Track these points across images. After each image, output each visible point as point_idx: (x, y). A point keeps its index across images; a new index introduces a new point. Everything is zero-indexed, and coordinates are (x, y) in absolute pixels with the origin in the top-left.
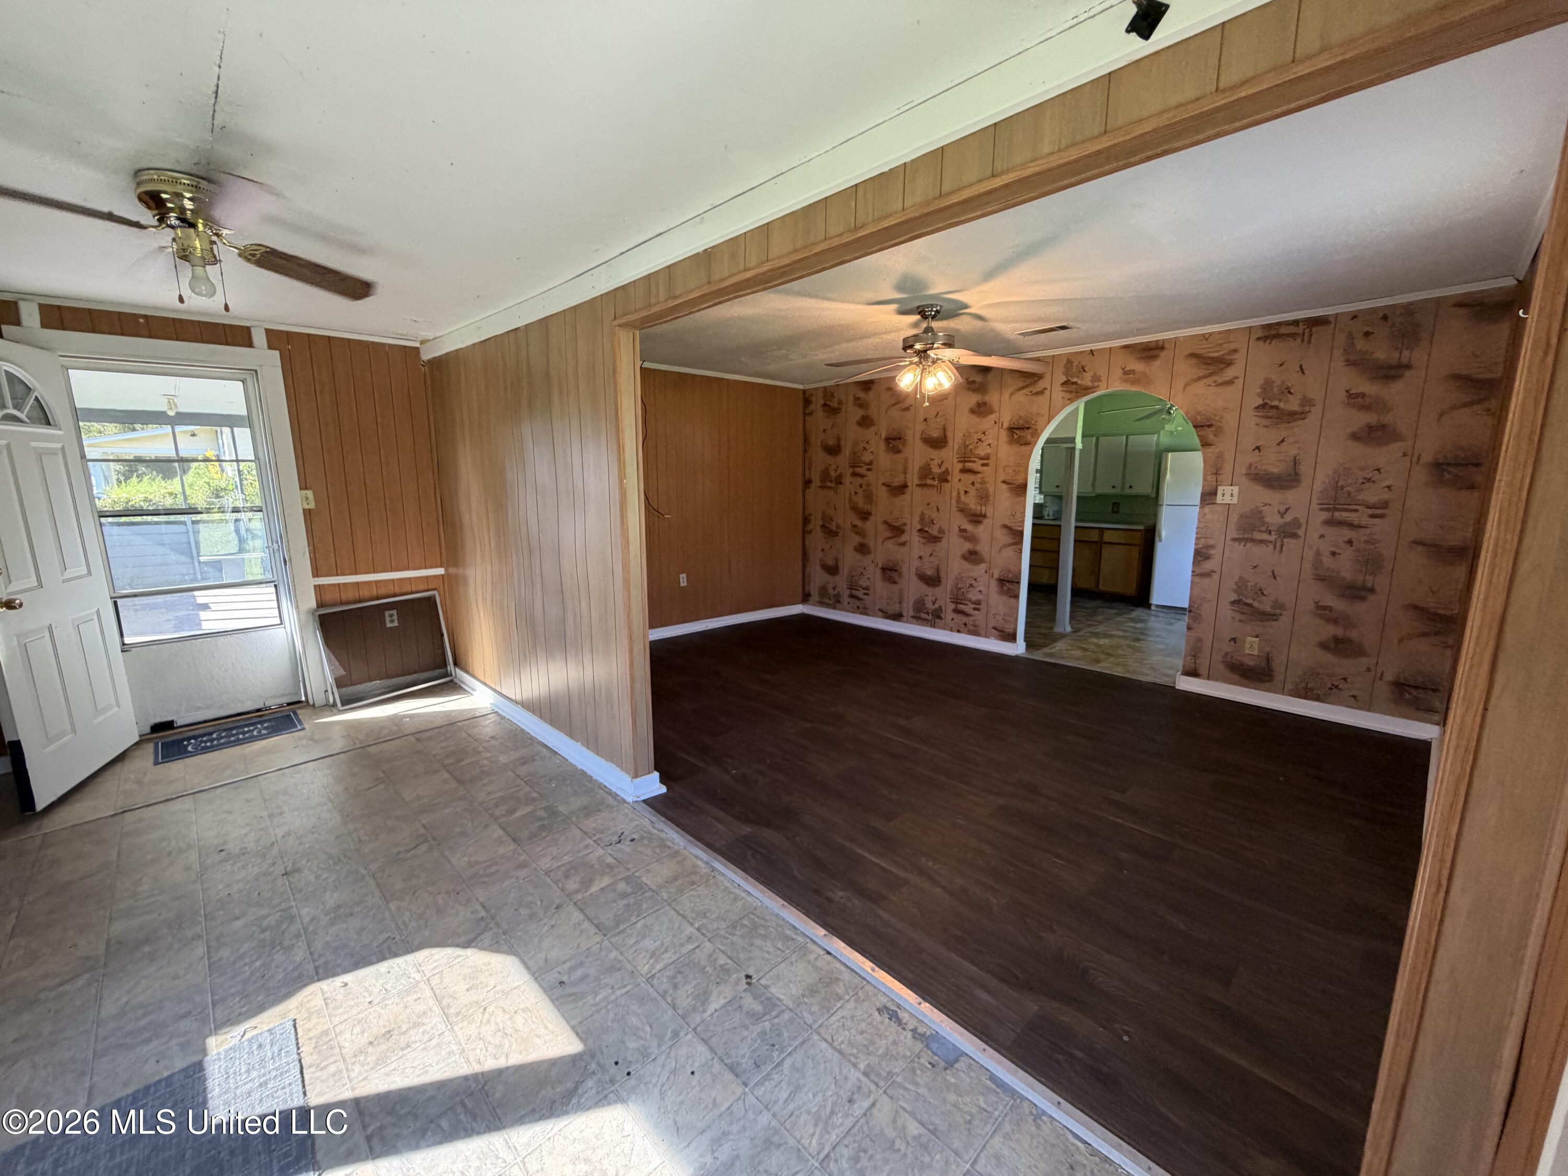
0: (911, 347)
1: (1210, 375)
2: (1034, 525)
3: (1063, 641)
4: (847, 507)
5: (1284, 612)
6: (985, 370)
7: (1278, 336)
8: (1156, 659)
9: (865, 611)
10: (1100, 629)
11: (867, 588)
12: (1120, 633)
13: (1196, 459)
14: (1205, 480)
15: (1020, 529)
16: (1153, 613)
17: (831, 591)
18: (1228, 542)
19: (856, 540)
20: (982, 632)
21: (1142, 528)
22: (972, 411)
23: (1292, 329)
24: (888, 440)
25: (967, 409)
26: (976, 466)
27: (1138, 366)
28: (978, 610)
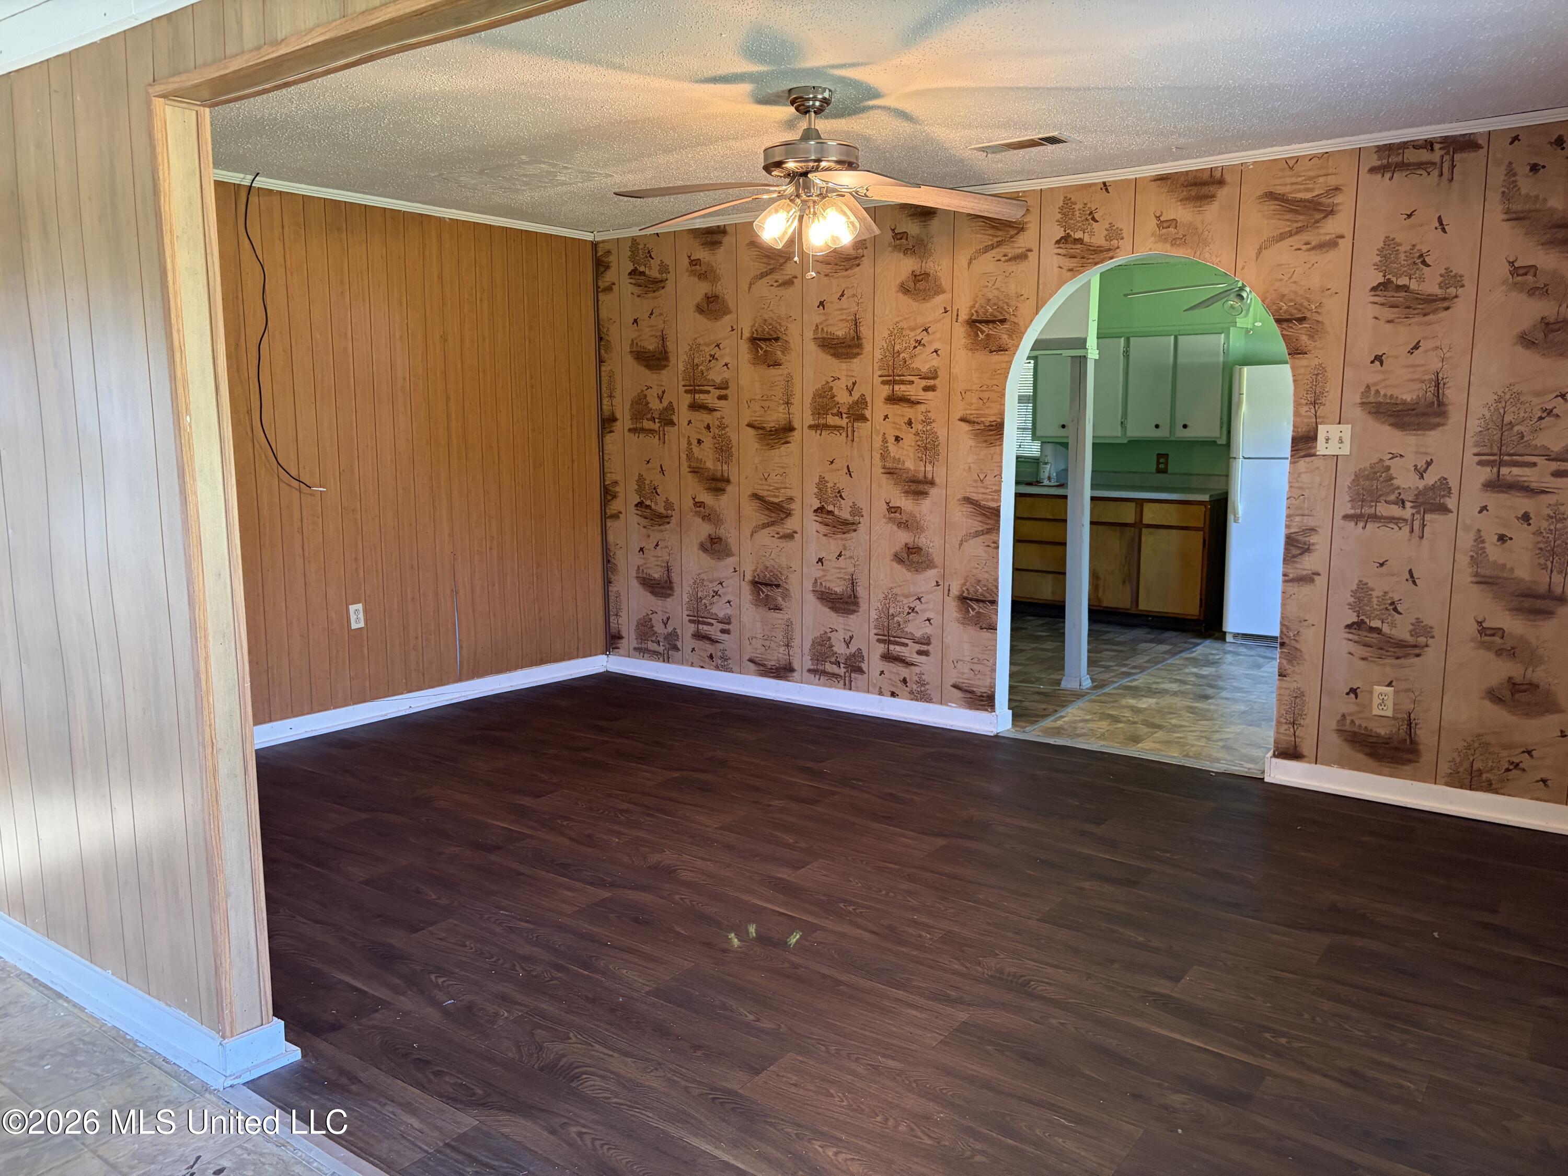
0: (779, 164)
1: (1299, 231)
2: (1018, 495)
3: (1081, 703)
4: (685, 468)
5: (1430, 641)
6: (925, 214)
7: (1402, 166)
8: (1233, 730)
9: (722, 664)
10: (1140, 680)
11: (727, 621)
12: (1174, 687)
13: (1283, 376)
14: (1297, 414)
15: (993, 505)
16: (1229, 648)
17: (659, 628)
18: (1339, 521)
19: (705, 529)
20: (935, 695)
21: (1206, 498)
22: (904, 289)
23: (1424, 155)
24: (755, 341)
25: (895, 284)
26: (913, 391)
27: (1181, 213)
28: (925, 653)
